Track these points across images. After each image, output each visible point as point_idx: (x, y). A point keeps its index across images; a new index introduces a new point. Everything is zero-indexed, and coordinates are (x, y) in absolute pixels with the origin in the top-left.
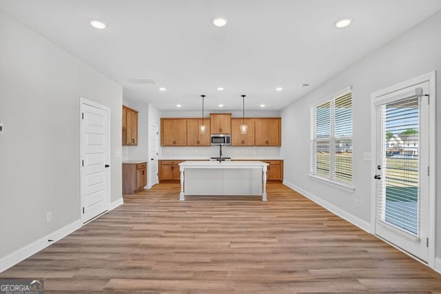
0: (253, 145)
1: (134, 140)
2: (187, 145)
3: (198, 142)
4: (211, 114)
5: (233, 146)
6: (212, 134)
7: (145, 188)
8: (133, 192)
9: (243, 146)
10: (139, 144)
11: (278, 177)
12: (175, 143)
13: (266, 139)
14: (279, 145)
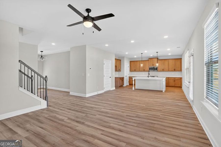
0: (168, 71)
1: (119, 69)
2: (140, 71)
3: (144, 70)
4: (149, 58)
5: (159, 71)
6: (150, 66)
7: (123, 86)
9: (163, 71)
10: (121, 71)
11: (179, 85)
12: (135, 70)
13: (174, 68)
14: (181, 70)
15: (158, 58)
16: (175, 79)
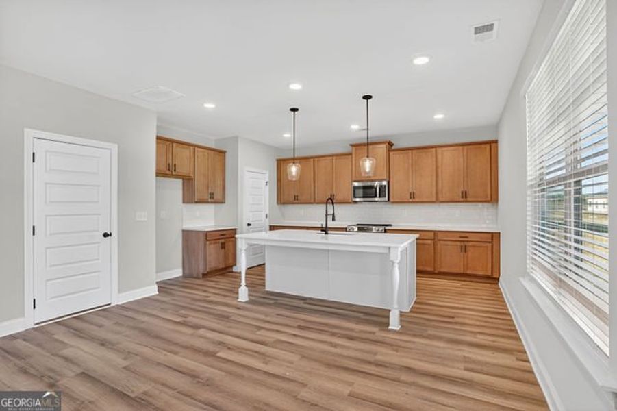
0: (434, 200)
1: (211, 194)
2: (315, 202)
3: (332, 197)
4: (352, 145)
5: (394, 202)
6: (356, 181)
7: (234, 269)
8: (201, 276)
9: (413, 202)
10: (226, 201)
11: (486, 270)
12: (296, 198)
13: (462, 189)
14: (492, 198)
15: (390, 144)
16: (464, 240)
